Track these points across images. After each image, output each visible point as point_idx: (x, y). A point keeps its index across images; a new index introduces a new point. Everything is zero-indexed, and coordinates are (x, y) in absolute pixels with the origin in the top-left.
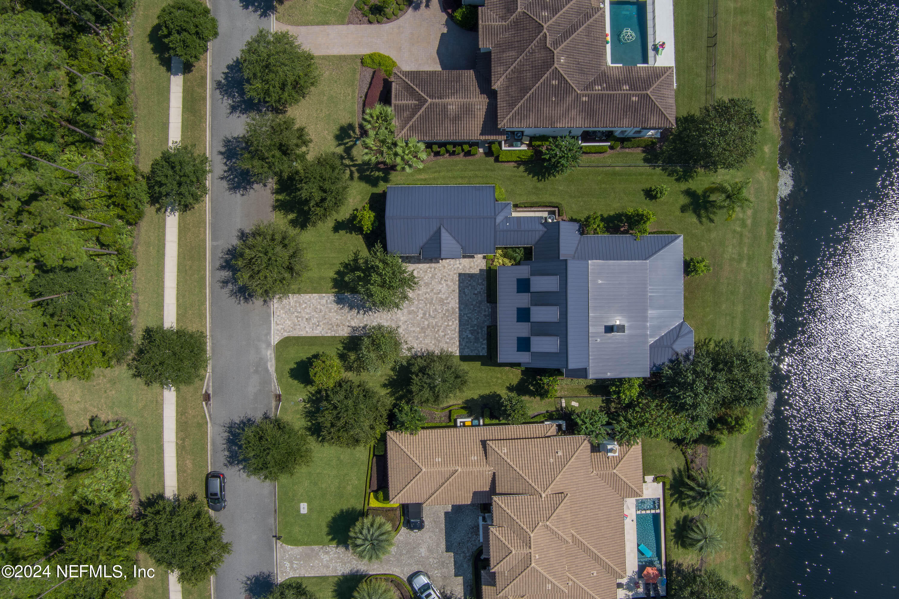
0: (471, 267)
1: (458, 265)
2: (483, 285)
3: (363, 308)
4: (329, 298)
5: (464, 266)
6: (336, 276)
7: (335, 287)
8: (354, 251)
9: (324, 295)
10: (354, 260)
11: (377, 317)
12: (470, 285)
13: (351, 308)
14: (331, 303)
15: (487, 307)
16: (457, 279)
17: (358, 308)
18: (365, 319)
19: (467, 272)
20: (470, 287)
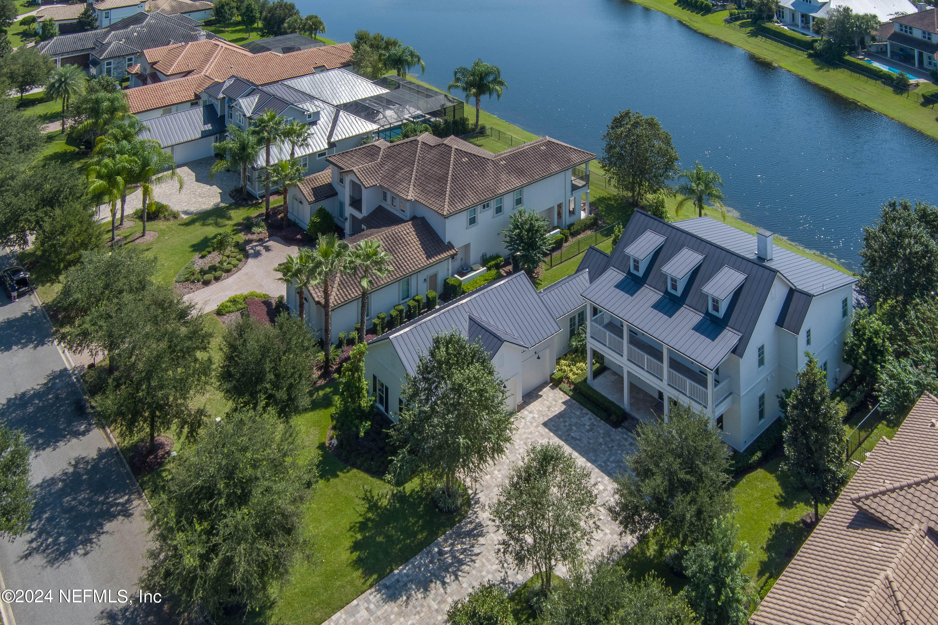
0: (549, 408)
1: (531, 415)
2: (587, 414)
3: (447, 570)
4: (368, 601)
5: (539, 411)
6: (355, 555)
7: (368, 573)
8: (362, 495)
9: (355, 602)
10: (370, 509)
11: (483, 565)
12: (570, 425)
13: (425, 586)
14: (378, 607)
15: (623, 433)
16: (547, 430)
17: (437, 578)
18: (465, 585)
19: (551, 415)
20: (574, 428)
